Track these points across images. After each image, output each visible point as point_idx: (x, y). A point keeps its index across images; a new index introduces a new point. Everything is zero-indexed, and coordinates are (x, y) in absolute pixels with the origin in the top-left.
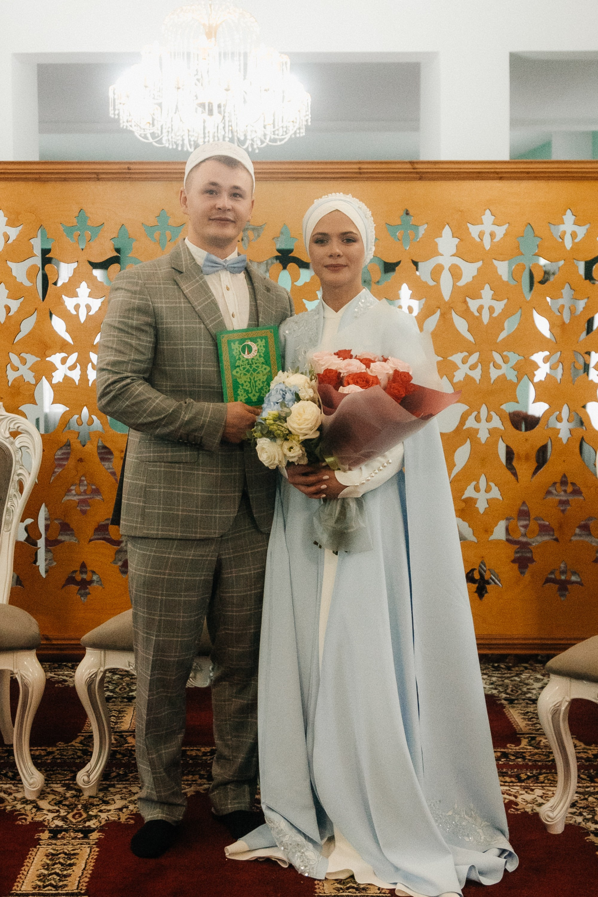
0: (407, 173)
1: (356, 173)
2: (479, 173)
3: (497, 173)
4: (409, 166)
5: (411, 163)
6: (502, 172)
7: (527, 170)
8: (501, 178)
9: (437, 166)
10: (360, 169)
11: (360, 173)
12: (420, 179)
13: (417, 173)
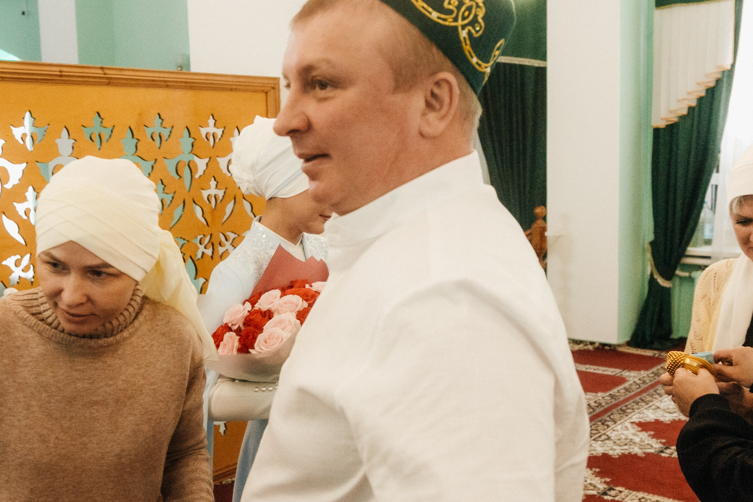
0: (100, 78)
1: (57, 75)
2: (153, 81)
3: (166, 81)
4: (100, 71)
5: (102, 68)
6: (169, 81)
7: (185, 80)
8: (167, 86)
9: (122, 73)
10: (61, 71)
11: (61, 76)
12: (108, 84)
13: (107, 78)
